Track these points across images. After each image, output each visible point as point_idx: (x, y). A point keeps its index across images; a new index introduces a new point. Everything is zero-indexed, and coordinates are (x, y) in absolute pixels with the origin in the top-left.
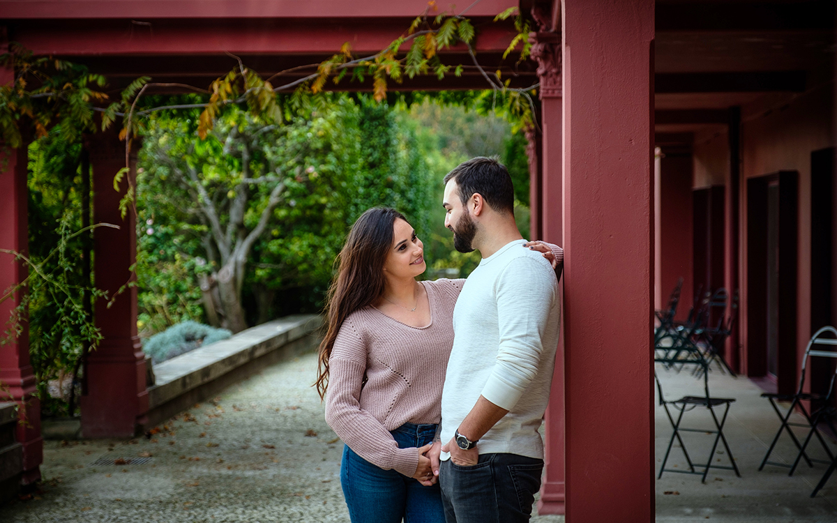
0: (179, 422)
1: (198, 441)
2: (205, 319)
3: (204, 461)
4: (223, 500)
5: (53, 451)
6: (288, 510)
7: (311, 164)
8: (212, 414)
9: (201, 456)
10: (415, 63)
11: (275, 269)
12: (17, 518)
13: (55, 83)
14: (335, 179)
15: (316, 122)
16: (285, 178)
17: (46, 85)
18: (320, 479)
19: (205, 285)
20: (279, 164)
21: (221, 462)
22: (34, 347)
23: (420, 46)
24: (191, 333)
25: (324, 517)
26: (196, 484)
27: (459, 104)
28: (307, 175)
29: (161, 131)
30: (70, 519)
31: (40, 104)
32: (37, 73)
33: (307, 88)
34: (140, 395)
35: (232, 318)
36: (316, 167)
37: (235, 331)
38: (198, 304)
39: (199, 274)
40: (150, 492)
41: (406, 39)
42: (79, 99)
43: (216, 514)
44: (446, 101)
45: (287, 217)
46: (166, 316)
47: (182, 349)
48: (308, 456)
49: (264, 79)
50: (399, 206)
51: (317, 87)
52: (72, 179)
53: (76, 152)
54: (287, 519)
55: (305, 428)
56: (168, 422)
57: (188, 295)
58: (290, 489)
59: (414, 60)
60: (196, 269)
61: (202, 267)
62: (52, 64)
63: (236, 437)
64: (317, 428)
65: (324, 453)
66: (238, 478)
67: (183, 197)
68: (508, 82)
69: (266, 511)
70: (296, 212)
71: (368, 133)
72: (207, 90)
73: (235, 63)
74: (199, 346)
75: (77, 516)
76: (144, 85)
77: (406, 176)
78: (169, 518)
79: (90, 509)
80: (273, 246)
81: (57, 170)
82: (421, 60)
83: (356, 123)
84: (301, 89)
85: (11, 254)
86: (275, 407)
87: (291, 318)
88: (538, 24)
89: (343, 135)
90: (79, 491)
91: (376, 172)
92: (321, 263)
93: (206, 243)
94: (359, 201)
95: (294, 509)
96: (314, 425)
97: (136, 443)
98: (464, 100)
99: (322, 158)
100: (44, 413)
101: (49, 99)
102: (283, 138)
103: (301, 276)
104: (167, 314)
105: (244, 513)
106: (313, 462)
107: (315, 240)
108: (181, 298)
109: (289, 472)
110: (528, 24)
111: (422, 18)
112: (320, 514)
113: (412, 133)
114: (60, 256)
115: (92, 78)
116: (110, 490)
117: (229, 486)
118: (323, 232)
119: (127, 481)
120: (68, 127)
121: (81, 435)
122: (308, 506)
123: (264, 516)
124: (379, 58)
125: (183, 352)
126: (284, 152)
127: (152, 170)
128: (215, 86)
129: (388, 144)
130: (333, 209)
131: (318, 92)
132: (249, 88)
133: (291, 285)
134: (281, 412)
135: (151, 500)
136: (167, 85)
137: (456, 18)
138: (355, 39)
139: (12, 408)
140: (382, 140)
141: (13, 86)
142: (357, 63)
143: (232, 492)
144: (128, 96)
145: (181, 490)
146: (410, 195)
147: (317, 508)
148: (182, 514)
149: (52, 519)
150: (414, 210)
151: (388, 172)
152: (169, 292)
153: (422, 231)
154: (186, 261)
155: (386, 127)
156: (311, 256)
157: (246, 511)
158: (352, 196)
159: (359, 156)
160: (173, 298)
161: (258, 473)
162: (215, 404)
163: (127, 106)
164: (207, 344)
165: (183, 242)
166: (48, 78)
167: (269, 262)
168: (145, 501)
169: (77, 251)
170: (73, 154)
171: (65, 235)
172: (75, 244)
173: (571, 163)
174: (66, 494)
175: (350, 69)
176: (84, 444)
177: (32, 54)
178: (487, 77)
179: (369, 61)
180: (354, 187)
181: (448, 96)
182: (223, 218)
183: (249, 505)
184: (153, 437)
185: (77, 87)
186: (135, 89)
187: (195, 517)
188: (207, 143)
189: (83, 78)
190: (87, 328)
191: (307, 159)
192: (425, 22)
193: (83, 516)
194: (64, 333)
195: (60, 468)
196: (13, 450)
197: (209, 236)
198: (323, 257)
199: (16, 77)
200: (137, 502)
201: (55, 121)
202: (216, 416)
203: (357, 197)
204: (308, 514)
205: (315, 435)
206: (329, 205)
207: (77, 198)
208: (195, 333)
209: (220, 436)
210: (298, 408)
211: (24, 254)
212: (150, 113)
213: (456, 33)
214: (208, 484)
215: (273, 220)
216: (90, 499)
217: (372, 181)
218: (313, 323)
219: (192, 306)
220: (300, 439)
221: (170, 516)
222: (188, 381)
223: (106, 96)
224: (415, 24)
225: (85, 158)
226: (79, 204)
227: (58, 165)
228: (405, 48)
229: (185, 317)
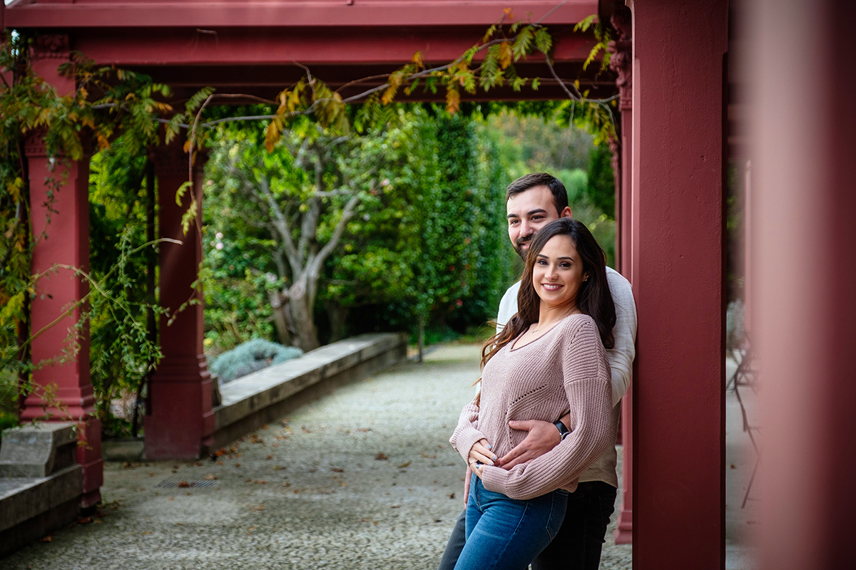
0: (247, 444)
1: (264, 463)
2: (275, 337)
3: (270, 484)
4: (288, 525)
5: (116, 473)
6: (355, 536)
7: (386, 177)
8: (280, 436)
9: (267, 479)
10: (490, 75)
11: (349, 286)
12: (76, 541)
13: (118, 94)
14: (411, 192)
15: (392, 133)
16: (359, 191)
17: (108, 95)
18: (389, 504)
19: (276, 302)
20: (353, 177)
21: (288, 485)
22: (97, 365)
23: (495, 56)
24: (261, 352)
25: (392, 543)
26: (262, 508)
27: (538, 115)
28: (382, 188)
29: (231, 142)
30: (130, 543)
31: (102, 115)
32: (99, 84)
33: (377, 99)
34: (206, 415)
35: (304, 336)
36: (391, 180)
37: (306, 350)
38: (269, 321)
39: (269, 290)
40: (213, 516)
41: (480, 48)
42: (143, 110)
43: (281, 540)
44: (525, 112)
45: (361, 232)
46: (235, 334)
47: (251, 368)
48: (378, 480)
49: (333, 89)
50: (479, 220)
51: (388, 98)
52: (137, 192)
53: (141, 164)
54: (354, 545)
55: (376, 451)
56: (235, 444)
57: (258, 312)
58: (358, 514)
59: (488, 71)
60: (267, 286)
61: (273, 283)
62: (114, 74)
63: (304, 460)
64: (388, 451)
65: (394, 477)
66: (305, 502)
67: (254, 211)
68: (586, 93)
69: (332, 537)
70: (369, 227)
71: (446, 144)
72: (275, 101)
73: (303, 73)
74: (269, 365)
75: (137, 540)
76: (209, 96)
77: (486, 189)
78: (232, 543)
79: (151, 533)
80: (347, 262)
81: (120, 183)
82: (495, 72)
83: (433, 134)
84: (371, 100)
85: (70, 269)
86: (346, 429)
87: (365, 336)
88: (618, 33)
89: (420, 147)
90: (140, 514)
91: (454, 184)
92: (395, 280)
93: (277, 258)
94: (436, 215)
95: (361, 536)
96: (385, 448)
97: (200, 465)
98: (544, 111)
99: (398, 170)
100: (106, 433)
101: (111, 110)
102: (357, 149)
103: (375, 292)
104: (236, 331)
105: (309, 538)
106: (383, 486)
107: (390, 256)
108: (251, 315)
109: (358, 497)
110: (608, 33)
111: (497, 26)
112: (388, 541)
113: (493, 144)
114: (120, 271)
115: (156, 88)
116: (171, 514)
117: (295, 510)
118: (398, 247)
119: (190, 505)
120: (131, 139)
121: (144, 457)
122: (376, 532)
123: (329, 542)
124: (452, 68)
125: (252, 371)
126: (358, 164)
127: (221, 182)
128: (283, 97)
129: (467, 155)
130: (409, 223)
131: (389, 103)
132: (317, 99)
133: (365, 302)
134: (351, 434)
135: (214, 524)
136: (233, 95)
137: (533, 26)
138: (428, 48)
139: (70, 428)
140: (461, 152)
141: (75, 96)
142: (429, 73)
143: (298, 517)
144: (193, 107)
145: (245, 515)
146: (491, 209)
147: (384, 535)
148: (246, 539)
149: (112, 543)
150: (495, 224)
151: (468, 185)
152: (239, 309)
153: (503, 247)
154: (256, 277)
155: (465, 138)
156: (385, 273)
157: (312, 537)
158: (428, 210)
159: (437, 168)
160: (243, 315)
161: (325, 497)
162: (284, 426)
163: (191, 118)
164: (277, 363)
165: (253, 257)
166: (110, 88)
167: (342, 279)
168: (208, 526)
169: (141, 267)
170: (137, 166)
171: (126, 250)
172: (139, 259)
173: (640, 180)
174: (126, 518)
175: (423, 80)
176: (147, 465)
177: (94, 63)
178: (564, 87)
179: (441, 71)
180: (431, 200)
181: (527, 106)
182: (295, 232)
183: (314, 531)
184: (219, 459)
185: (140, 97)
186: (200, 100)
187: (259, 542)
188: (276, 155)
189: (147, 88)
190: (148, 347)
191: (382, 172)
192: (500, 31)
193: (143, 541)
194: (123, 351)
195: (122, 490)
196: (72, 472)
197: (280, 251)
198: (398, 273)
199: (77, 87)
200: (200, 526)
201: (117, 133)
202: (285, 438)
203: (434, 211)
204: (375, 541)
205: (386, 459)
206: (405, 219)
207: (142, 212)
208: (265, 351)
209: (288, 459)
210: (370, 430)
211: (83, 270)
212: (217, 124)
213: (533, 41)
214: (274, 509)
215: (346, 236)
216: (151, 523)
217: (451, 194)
218: (388, 342)
219: (262, 323)
220: (370, 462)
221: (233, 541)
222: (256, 401)
223: (169, 108)
224: (490, 32)
225: (150, 171)
226: (144, 218)
227: (122, 178)
228: (480, 57)
229: (255, 335)
